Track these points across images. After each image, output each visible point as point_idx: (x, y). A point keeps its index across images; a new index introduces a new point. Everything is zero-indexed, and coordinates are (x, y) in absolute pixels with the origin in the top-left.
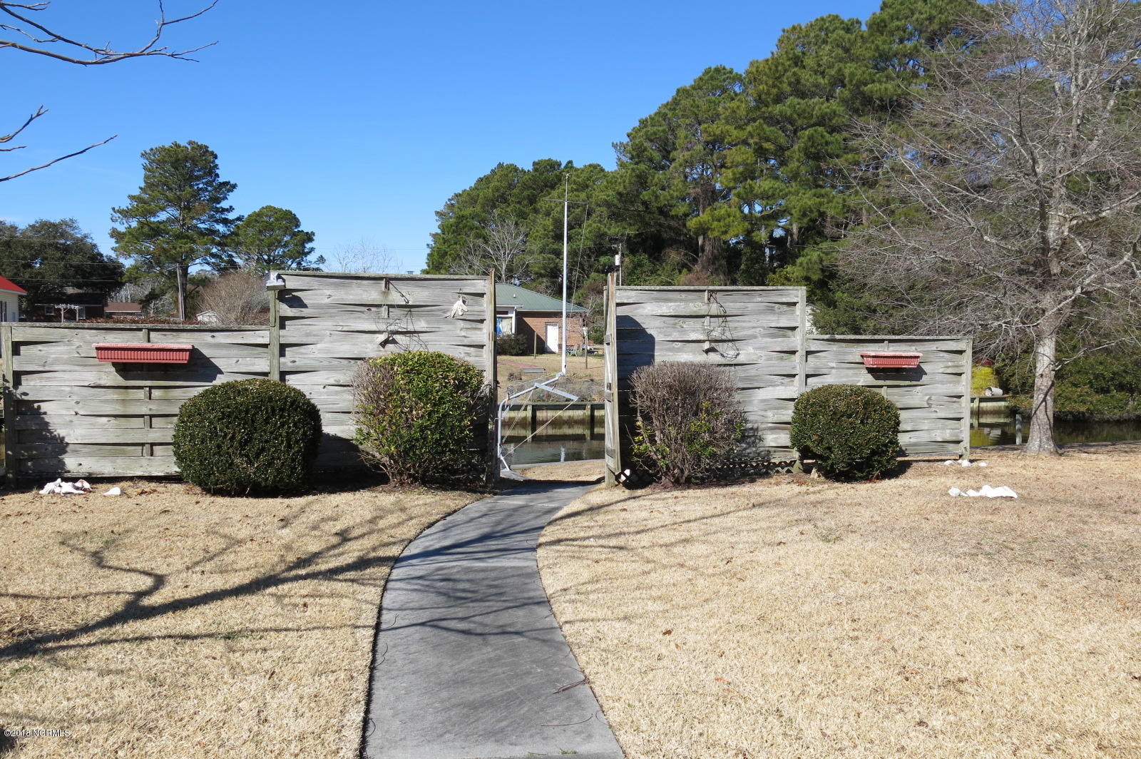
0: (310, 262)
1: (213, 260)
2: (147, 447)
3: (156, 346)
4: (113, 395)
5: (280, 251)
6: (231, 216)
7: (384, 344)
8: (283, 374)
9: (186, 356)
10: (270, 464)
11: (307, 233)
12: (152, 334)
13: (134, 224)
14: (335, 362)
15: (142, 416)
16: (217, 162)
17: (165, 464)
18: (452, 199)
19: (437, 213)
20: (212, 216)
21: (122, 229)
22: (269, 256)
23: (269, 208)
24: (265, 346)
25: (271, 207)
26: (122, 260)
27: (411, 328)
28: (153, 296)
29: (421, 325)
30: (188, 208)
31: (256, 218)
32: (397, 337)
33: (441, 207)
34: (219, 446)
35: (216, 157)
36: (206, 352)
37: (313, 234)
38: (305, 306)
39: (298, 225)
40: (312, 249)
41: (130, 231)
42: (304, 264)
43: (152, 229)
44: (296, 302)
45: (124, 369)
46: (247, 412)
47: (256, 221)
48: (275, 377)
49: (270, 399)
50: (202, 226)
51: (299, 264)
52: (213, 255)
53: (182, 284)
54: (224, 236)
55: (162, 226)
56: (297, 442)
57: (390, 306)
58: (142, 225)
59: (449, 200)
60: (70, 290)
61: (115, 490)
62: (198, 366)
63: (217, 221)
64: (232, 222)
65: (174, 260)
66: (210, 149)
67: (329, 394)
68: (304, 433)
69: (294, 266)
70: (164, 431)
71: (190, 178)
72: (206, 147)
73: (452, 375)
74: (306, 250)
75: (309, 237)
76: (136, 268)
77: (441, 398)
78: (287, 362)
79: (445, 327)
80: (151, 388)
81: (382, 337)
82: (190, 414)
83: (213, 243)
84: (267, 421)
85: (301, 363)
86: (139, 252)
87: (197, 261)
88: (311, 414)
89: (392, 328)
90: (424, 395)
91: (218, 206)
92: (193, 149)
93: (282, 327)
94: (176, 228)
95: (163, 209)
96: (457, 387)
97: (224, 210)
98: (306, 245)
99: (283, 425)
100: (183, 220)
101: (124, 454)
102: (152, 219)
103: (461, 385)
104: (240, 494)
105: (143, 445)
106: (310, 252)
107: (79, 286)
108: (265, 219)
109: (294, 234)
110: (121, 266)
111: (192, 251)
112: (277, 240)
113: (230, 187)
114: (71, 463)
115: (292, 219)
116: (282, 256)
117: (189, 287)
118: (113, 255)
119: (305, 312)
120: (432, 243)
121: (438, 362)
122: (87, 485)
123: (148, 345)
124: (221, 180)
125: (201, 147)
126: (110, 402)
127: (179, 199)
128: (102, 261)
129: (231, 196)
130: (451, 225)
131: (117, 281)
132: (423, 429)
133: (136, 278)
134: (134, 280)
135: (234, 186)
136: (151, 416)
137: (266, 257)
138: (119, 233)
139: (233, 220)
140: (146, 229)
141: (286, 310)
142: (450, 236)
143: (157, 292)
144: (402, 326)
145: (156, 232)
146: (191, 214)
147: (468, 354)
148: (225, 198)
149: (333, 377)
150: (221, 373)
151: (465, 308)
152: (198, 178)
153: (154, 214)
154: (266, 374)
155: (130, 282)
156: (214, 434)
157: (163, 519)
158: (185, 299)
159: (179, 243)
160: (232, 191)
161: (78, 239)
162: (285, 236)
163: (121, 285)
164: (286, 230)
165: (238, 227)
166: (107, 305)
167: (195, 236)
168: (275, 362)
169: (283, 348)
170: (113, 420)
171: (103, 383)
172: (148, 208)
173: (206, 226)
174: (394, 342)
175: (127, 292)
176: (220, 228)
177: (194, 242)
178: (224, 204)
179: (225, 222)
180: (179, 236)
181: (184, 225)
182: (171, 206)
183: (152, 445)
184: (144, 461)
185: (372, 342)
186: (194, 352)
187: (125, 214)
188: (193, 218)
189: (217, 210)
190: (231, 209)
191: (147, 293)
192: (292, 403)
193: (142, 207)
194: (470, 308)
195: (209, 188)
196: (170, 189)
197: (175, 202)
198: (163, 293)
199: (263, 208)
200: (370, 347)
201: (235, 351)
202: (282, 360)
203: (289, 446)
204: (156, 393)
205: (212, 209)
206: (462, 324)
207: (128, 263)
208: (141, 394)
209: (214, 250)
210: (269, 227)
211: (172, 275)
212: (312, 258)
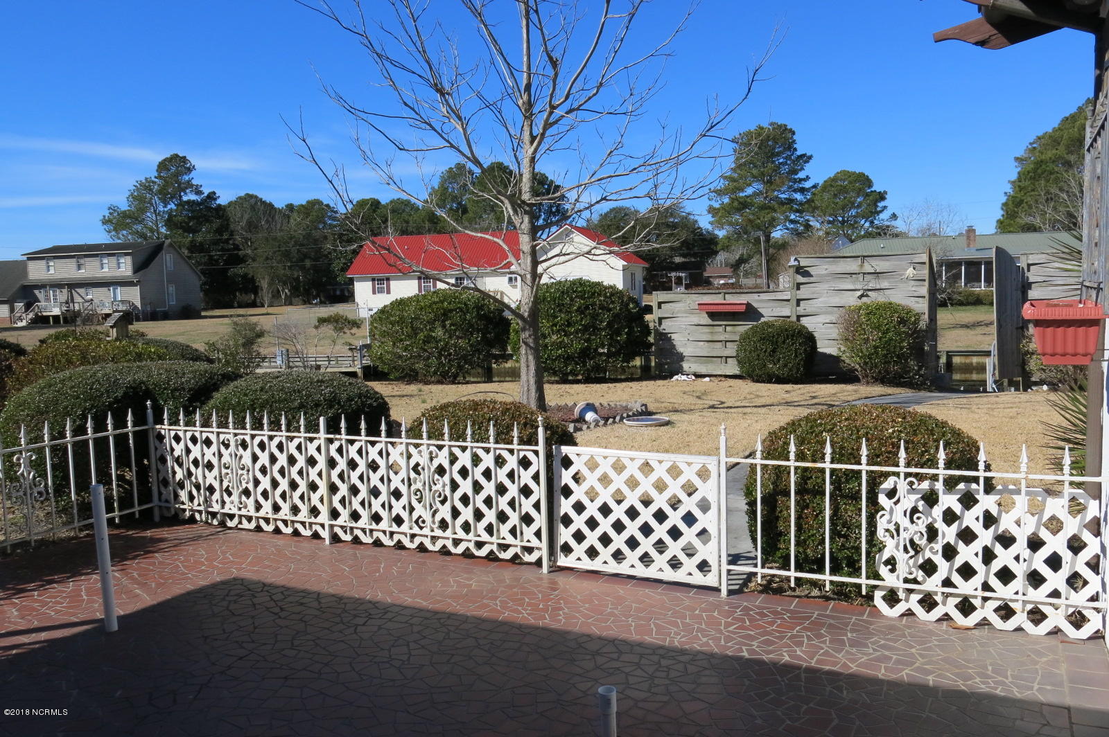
0: (882, 220)
1: (792, 226)
2: (724, 358)
3: (728, 302)
4: (706, 329)
5: (853, 212)
6: (807, 185)
7: (861, 297)
8: (799, 317)
9: (744, 307)
10: (786, 366)
11: (880, 192)
12: (727, 296)
13: (726, 200)
14: (830, 309)
15: (721, 341)
16: (795, 137)
17: (733, 368)
18: (1034, 143)
19: (1017, 159)
20: (790, 187)
21: (717, 205)
22: (843, 217)
23: (845, 173)
24: (788, 300)
25: (844, 171)
26: (717, 232)
27: (878, 287)
28: (742, 261)
29: (885, 284)
30: (770, 182)
31: (830, 183)
32: (869, 293)
33: (1020, 153)
34: (758, 356)
35: (794, 133)
36: (755, 305)
37: (885, 192)
38: (812, 276)
39: (870, 186)
40: (885, 207)
41: (723, 207)
42: (876, 222)
43: (740, 203)
44: (807, 274)
45: (712, 315)
46: (773, 337)
47: (831, 186)
48: (794, 319)
49: (786, 330)
50: (783, 196)
51: (872, 222)
52: (792, 222)
53: (765, 250)
54: (801, 204)
55: (748, 200)
56: (801, 354)
57: (864, 274)
58: (733, 200)
59: (1031, 144)
60: (678, 260)
61: (707, 379)
62: (750, 313)
63: (795, 191)
64: (808, 190)
65: (759, 229)
66: (788, 127)
67: (826, 328)
68: (805, 350)
69: (867, 224)
70: (731, 350)
71: (773, 155)
72: (785, 126)
73: (897, 315)
74: (879, 209)
75: (882, 196)
76: (728, 238)
77: (888, 329)
78: (801, 310)
79: (901, 285)
80: (726, 325)
81: (859, 293)
82: (745, 338)
83: (792, 210)
84: (784, 342)
85: (809, 310)
86: (730, 224)
87: (778, 228)
88: (810, 339)
89: (866, 287)
90: (878, 328)
91: (796, 177)
92: (774, 129)
93: (798, 289)
94: (760, 200)
95: (750, 185)
96: (899, 323)
97: (801, 180)
98: (879, 204)
99: (793, 344)
100: (766, 193)
101: (712, 362)
102: (741, 194)
103: (902, 321)
104: (770, 382)
105: (721, 357)
106: (883, 211)
107: (684, 256)
108: (839, 183)
109: (867, 195)
110: (716, 237)
111: (774, 219)
112: (850, 202)
113: (806, 158)
114: (686, 366)
115: (865, 181)
116: (855, 217)
117: (771, 251)
118: (710, 227)
119: (811, 279)
120: (1011, 191)
121: (890, 307)
122: (693, 378)
123: (724, 302)
124: (799, 153)
125: (780, 126)
126: (704, 334)
127: (763, 174)
128: (701, 234)
129: (808, 167)
130: (1029, 172)
131: (712, 250)
132: (876, 347)
133: (727, 247)
134: (726, 248)
135: (810, 157)
136: (726, 341)
137: (840, 219)
138: (715, 209)
139: (809, 189)
140: (736, 204)
141: (800, 279)
142: (1027, 183)
143: (745, 257)
144: (871, 286)
145: (743, 205)
146: (772, 187)
147: (918, 302)
148: (802, 169)
149: (828, 318)
150: (763, 316)
151: (915, 272)
152: (779, 154)
153: (742, 190)
154: (789, 317)
155: (723, 249)
156: (756, 348)
157: (730, 389)
158: (768, 262)
159: (763, 213)
160: (808, 162)
161: (683, 218)
162: (858, 197)
163: (716, 253)
164: (859, 192)
165: (814, 194)
166: (705, 270)
167: (776, 206)
168: (794, 310)
169: (798, 302)
170: (706, 343)
171: (701, 323)
172: (737, 186)
173: (785, 196)
174: (867, 296)
175: (721, 257)
176: (798, 196)
177: (775, 211)
178: (801, 175)
179: (802, 190)
180: (763, 207)
181: (767, 197)
182: (756, 182)
183: (727, 357)
184: (723, 366)
185: (852, 296)
186: (748, 305)
187: (719, 193)
188: (774, 190)
189: (795, 181)
190: (808, 178)
191: (737, 257)
192: (799, 332)
193: (734, 185)
194: (919, 272)
195: (789, 162)
196: (755, 166)
197: (759, 177)
198: (750, 257)
199: (838, 173)
200: (852, 300)
201: (772, 304)
202: (798, 308)
203: (796, 356)
204: (728, 329)
205: (790, 180)
206: (913, 283)
207: (721, 234)
208: (721, 329)
209: (793, 217)
210: (843, 190)
211: (757, 240)
212: (884, 216)
